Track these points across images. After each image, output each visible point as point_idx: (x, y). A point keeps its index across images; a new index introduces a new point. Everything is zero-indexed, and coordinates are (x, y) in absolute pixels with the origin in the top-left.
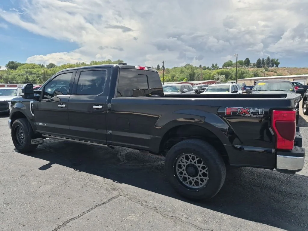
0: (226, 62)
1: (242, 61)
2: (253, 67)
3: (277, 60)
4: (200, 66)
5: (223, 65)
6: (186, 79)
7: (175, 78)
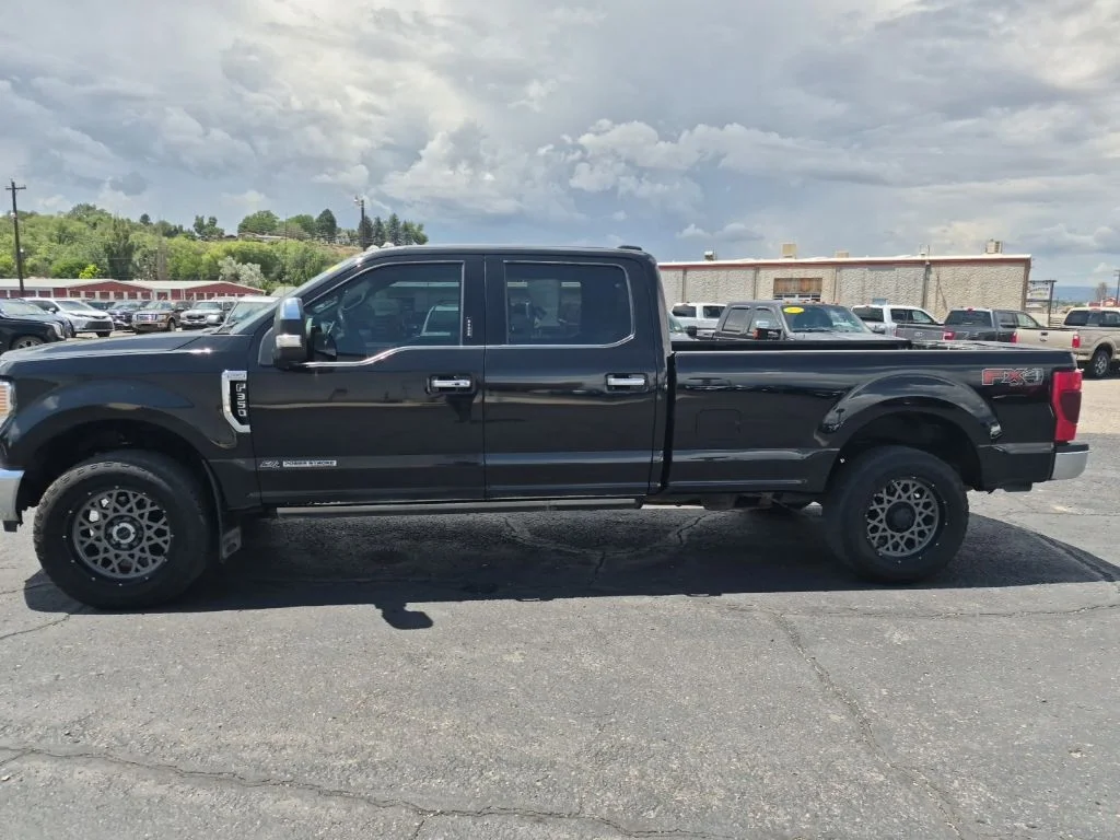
0: (250, 214)
1: (311, 218)
2: (349, 245)
3: (420, 227)
4: (145, 218)
5: (240, 226)
6: (91, 267)
7: (29, 261)
